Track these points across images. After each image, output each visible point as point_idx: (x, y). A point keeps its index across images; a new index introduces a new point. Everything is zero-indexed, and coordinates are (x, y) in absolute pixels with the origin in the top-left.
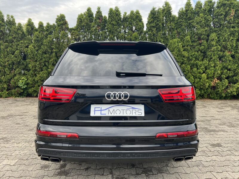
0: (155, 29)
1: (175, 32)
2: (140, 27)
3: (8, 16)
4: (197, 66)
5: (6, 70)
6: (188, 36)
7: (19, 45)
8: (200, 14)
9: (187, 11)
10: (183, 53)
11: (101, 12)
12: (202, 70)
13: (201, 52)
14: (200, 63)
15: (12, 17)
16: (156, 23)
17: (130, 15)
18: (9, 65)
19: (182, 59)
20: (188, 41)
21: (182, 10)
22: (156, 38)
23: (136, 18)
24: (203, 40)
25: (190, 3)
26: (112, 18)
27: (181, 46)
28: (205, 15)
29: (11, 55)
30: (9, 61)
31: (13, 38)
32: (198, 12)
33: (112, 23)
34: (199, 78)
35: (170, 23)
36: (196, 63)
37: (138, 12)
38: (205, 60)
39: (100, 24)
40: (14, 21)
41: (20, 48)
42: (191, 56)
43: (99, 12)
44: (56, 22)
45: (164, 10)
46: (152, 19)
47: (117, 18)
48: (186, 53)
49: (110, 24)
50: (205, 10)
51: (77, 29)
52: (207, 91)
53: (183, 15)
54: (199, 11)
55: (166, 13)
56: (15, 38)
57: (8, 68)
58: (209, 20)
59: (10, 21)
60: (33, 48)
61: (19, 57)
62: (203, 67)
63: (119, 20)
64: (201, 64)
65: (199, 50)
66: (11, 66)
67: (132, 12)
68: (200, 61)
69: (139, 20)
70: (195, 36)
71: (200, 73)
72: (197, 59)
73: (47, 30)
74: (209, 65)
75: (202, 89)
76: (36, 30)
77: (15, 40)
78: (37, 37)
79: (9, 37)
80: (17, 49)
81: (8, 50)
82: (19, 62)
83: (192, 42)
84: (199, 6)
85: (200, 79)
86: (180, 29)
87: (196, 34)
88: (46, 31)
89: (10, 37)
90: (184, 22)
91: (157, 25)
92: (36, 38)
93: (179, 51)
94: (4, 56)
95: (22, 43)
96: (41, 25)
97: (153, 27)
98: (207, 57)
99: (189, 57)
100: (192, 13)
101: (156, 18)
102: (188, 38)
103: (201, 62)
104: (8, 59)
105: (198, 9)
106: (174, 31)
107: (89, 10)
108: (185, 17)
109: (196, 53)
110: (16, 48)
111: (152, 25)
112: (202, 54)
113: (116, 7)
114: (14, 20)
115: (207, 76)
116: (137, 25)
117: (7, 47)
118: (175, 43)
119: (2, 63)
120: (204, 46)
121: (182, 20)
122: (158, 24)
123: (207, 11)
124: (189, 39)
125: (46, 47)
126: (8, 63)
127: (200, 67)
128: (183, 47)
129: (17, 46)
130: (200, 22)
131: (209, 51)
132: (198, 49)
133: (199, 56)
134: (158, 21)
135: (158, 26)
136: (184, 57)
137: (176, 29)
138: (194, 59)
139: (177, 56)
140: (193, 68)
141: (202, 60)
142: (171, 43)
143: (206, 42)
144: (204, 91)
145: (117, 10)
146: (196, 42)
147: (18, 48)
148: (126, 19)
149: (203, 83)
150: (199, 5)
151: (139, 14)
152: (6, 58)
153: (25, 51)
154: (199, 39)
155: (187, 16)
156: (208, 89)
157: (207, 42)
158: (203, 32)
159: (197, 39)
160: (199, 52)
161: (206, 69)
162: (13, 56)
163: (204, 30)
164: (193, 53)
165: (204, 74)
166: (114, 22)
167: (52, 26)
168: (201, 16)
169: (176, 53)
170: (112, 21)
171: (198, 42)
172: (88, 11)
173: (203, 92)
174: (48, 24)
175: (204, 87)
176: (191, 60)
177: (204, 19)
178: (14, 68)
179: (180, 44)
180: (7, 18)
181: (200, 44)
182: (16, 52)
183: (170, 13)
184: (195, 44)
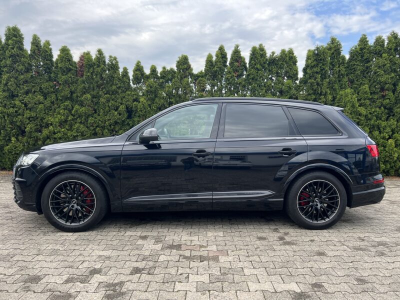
0: (320, 75)
1: (346, 79)
2: (295, 72)
3: (110, 57)
4: (379, 129)
5: (105, 132)
6: (366, 85)
7: (124, 97)
8: (384, 55)
9: (361, 49)
10: (358, 109)
11: (239, 52)
12: (387, 135)
13: (385, 108)
14: (384, 124)
15: (115, 59)
16: (320, 67)
17: (281, 56)
18: (110, 126)
19: (358, 118)
20: (366, 93)
21: (355, 48)
22: (321, 89)
23: (289, 60)
24: (388, 91)
25: (366, 38)
26: (256, 61)
27: (356, 99)
28: (390, 55)
29: (114, 111)
30: (110, 120)
31: (117, 87)
32: (380, 52)
33: (256, 66)
34: (383, 146)
35: (339, 67)
36: (379, 123)
37: (291, 52)
38: (392, 120)
39: (238, 69)
40: (118, 65)
41: (126, 102)
42: (370, 113)
43: (236, 52)
44: (177, 66)
45: (330, 49)
46: (315, 63)
47: (263, 60)
48: (363, 109)
49: (252, 68)
50: (391, 49)
51: (206, 75)
52: (394, 166)
53: (356, 55)
54: (381, 50)
55: (333, 53)
56: (119, 88)
57: (108, 130)
58: (395, 63)
59: (113, 64)
60: (145, 101)
61: (124, 115)
62: (388, 130)
63: (264, 63)
64: (385, 126)
65: (382, 105)
66: (113, 127)
67: (283, 51)
68: (384, 121)
69: (293, 62)
70: (375, 86)
71: (384, 138)
72: (378, 118)
73: (163, 77)
74: (397, 127)
75: (387, 161)
76: (148, 77)
77: (120, 91)
78: (151, 87)
79: (111, 86)
80: (122, 104)
81: (110, 104)
82: (124, 121)
83: (371, 94)
84: (381, 43)
85: (385, 147)
86: (352, 75)
87: (378, 83)
88: (161, 78)
89: (114, 87)
90: (359, 65)
91: (322, 70)
92: (149, 88)
93: (353, 106)
94: (104, 112)
95: (128, 95)
96: (154, 70)
97: (317, 72)
98: (394, 115)
99: (367, 115)
100: (370, 53)
101: (321, 60)
102: (365, 88)
103: (386, 122)
104: (109, 117)
105: (379, 48)
106: (343, 77)
107: (221, 49)
108: (360, 58)
109: (378, 109)
110: (121, 102)
111: (315, 70)
112: (386, 111)
113: (261, 45)
114: (117, 62)
115: (396, 142)
116: (291, 69)
117: (108, 101)
118: (347, 96)
119: (100, 122)
120: (390, 99)
121: (356, 62)
122: (324, 69)
123: (393, 50)
124: (367, 89)
125: (163, 101)
126: (109, 122)
127: (384, 129)
128: (359, 100)
129: (122, 99)
130: (383, 65)
131: (398, 106)
132: (380, 104)
133: (381, 114)
134: (323, 65)
135: (324, 71)
136: (360, 115)
137: (347, 76)
138: (375, 118)
139: (351, 114)
140: (372, 131)
141: (387, 119)
142: (342, 95)
143: (392, 94)
144: (390, 164)
145: (262, 49)
146: (377, 93)
147: (124, 102)
148: (273, 61)
149: (389, 153)
150: (379, 41)
151: (293, 54)
152: (106, 115)
153: (134, 106)
154: (382, 89)
155: (362, 57)
156: (396, 161)
157: (394, 94)
158: (388, 79)
159: (379, 90)
160: (382, 108)
161: (393, 133)
162: (116, 113)
163: (389, 76)
164: (373, 110)
165: (390, 141)
166: (258, 66)
167: (170, 71)
168: (384, 57)
169: (349, 109)
170: (255, 64)
171: (380, 93)
172: (219, 50)
173: (389, 166)
174: (164, 68)
175: (391, 159)
176: (370, 119)
177: (389, 62)
178: (117, 129)
179: (354, 96)
180: (110, 61)
181: (383, 96)
182: (121, 107)
183: (339, 53)
184: (376, 97)
